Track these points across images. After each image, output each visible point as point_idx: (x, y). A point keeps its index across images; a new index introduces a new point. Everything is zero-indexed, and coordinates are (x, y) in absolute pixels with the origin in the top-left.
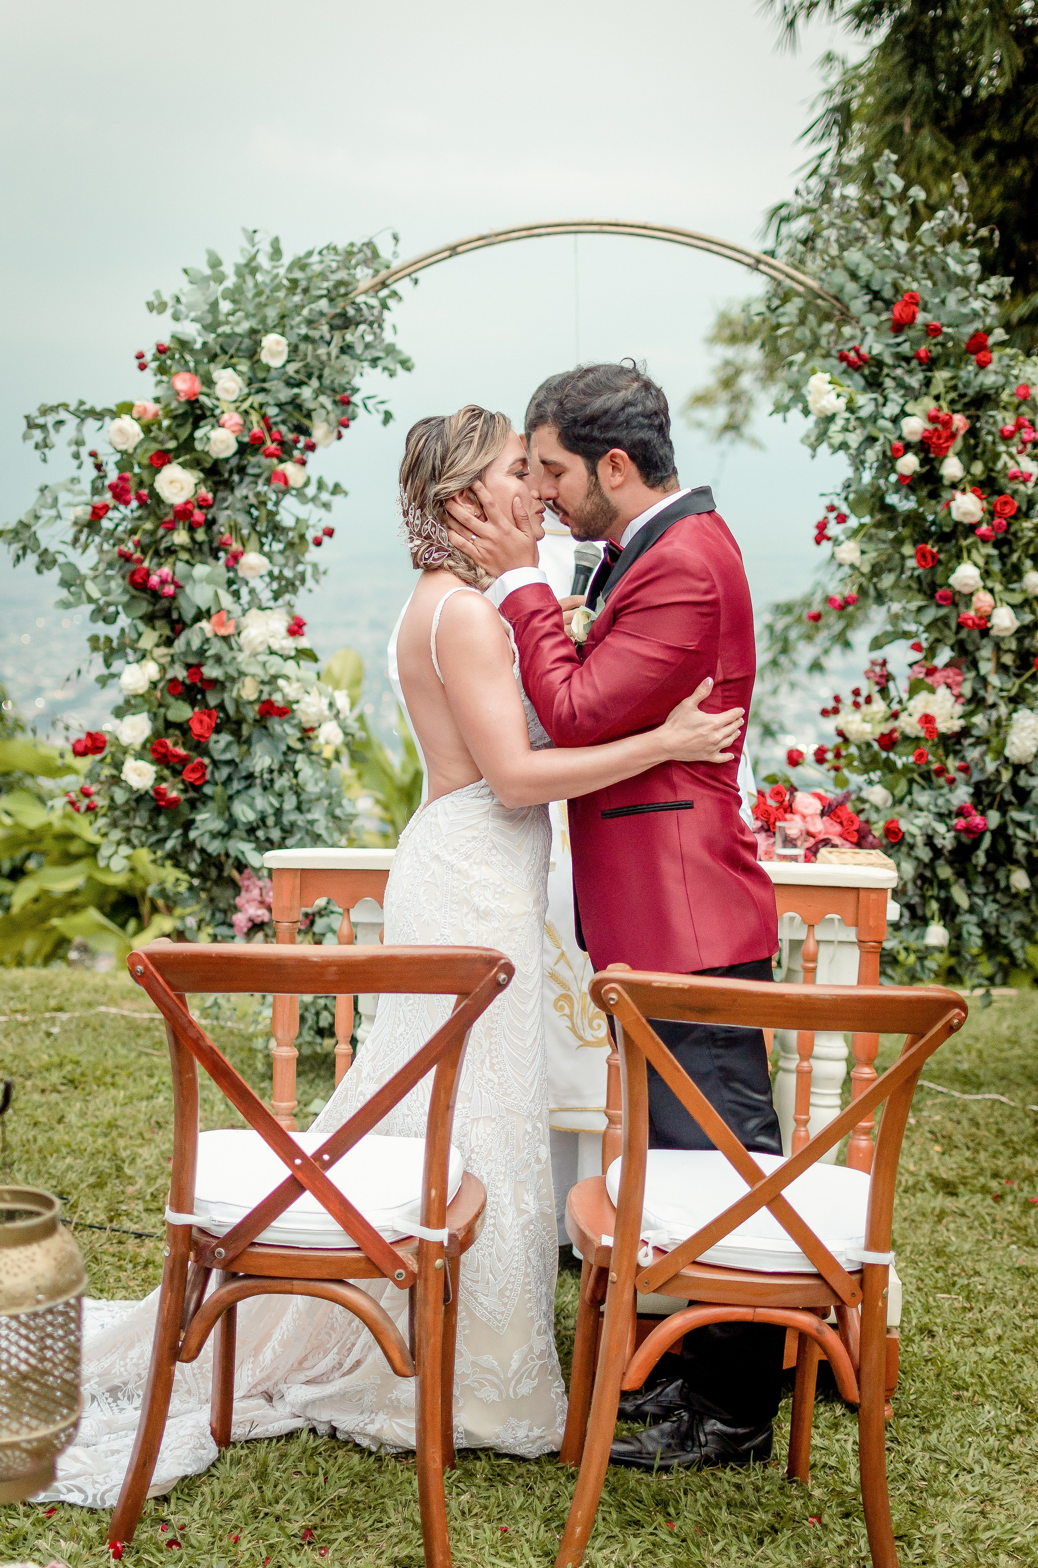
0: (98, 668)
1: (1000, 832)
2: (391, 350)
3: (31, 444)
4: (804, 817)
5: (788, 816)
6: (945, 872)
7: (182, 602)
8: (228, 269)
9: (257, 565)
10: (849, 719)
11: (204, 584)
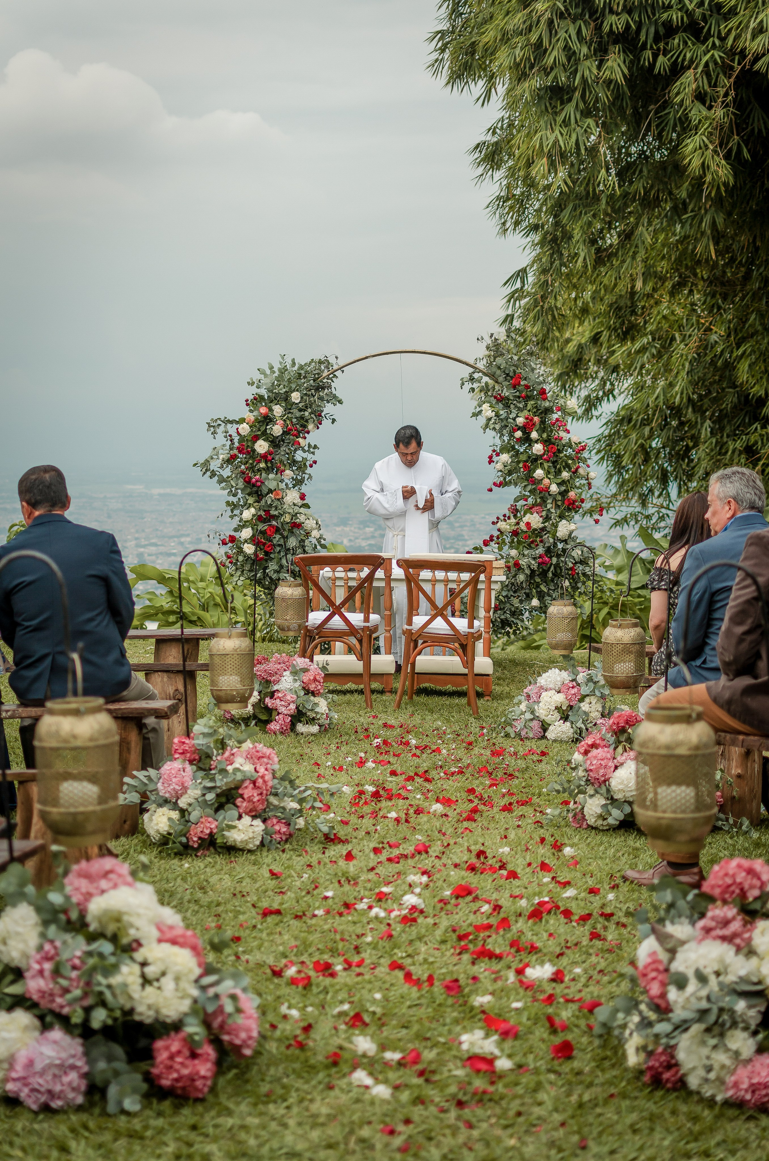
0: (229, 513)
1: (557, 566)
2: (335, 397)
3: (210, 433)
6: (538, 580)
7: (263, 487)
8: (276, 369)
9: (288, 473)
10: (502, 525)
11: (271, 481)
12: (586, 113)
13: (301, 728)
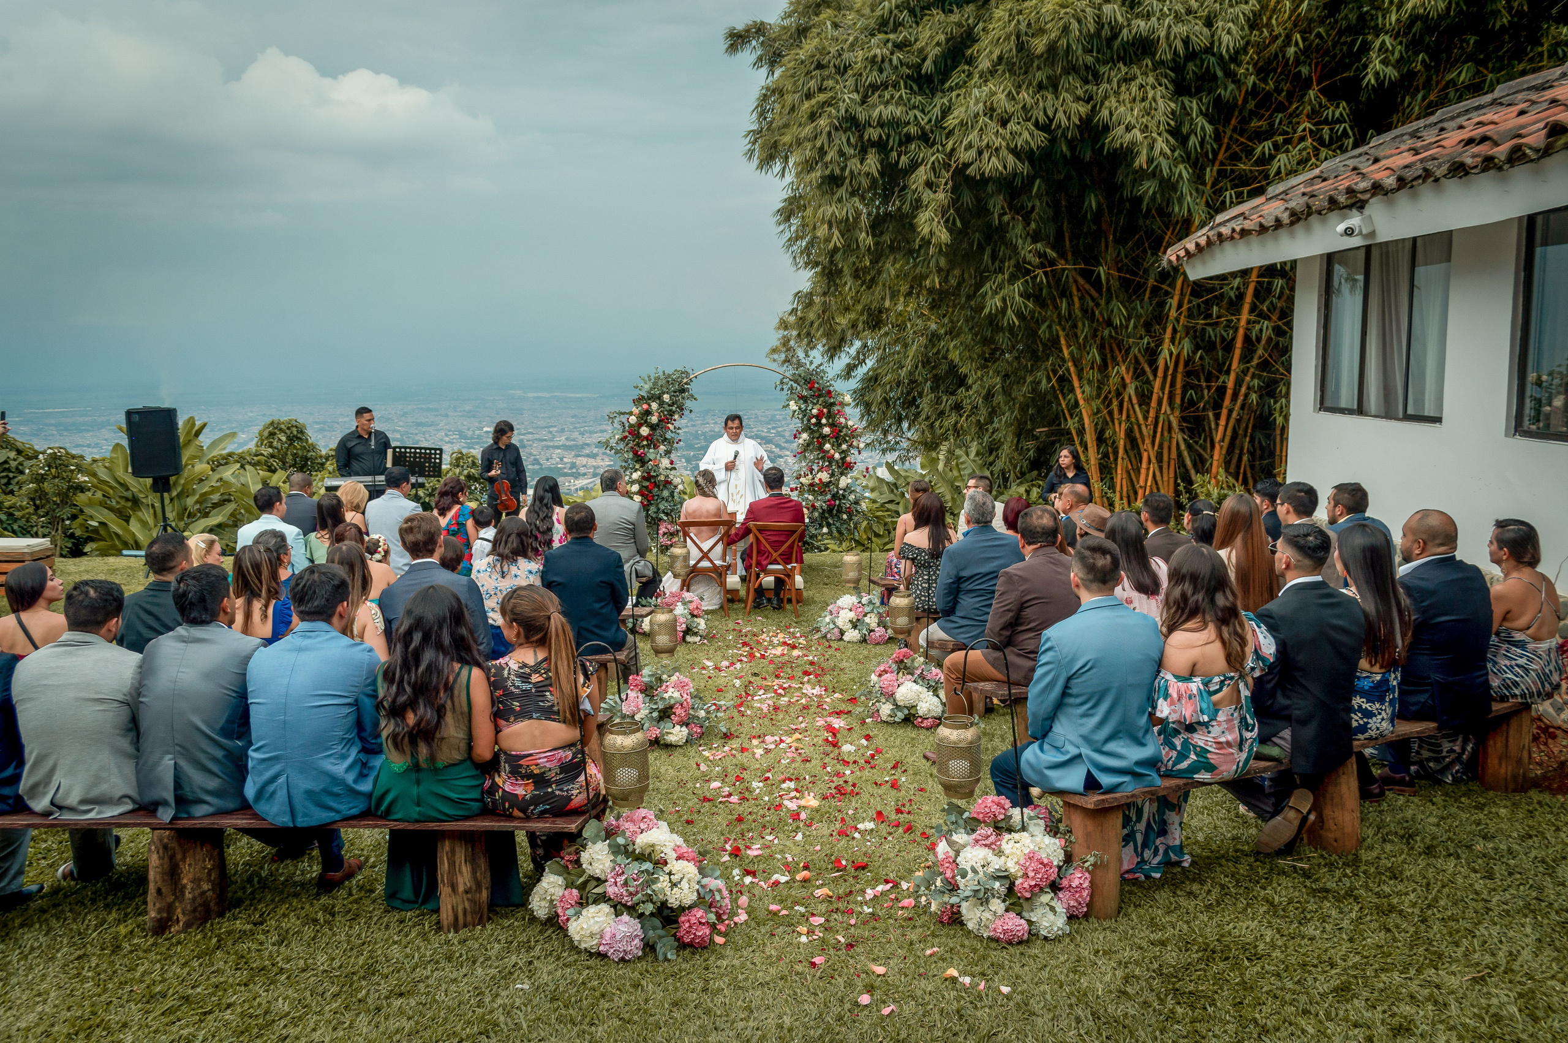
1: (839, 506)
2: (692, 396)
7: (646, 458)
9: (662, 448)
10: (802, 480)
11: (651, 454)
12: (853, 194)
13: (689, 639)
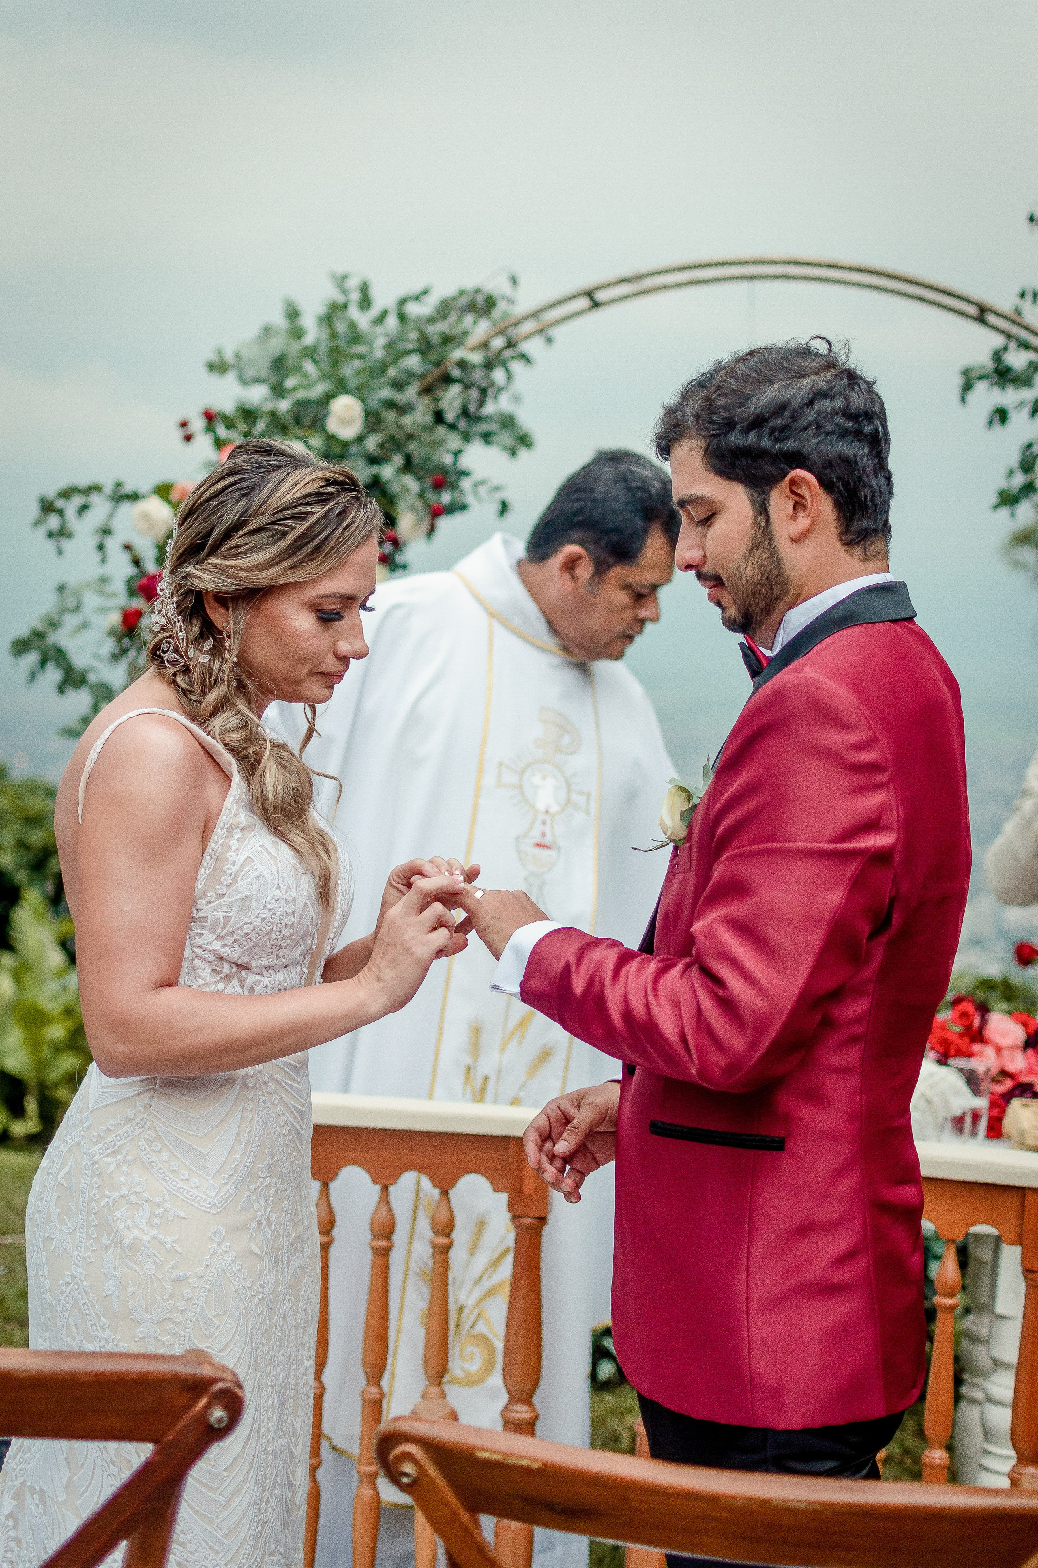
2: (508, 422)
3: (42, 531)
4: (999, 1049)
5: (976, 1047)
8: (309, 323)
